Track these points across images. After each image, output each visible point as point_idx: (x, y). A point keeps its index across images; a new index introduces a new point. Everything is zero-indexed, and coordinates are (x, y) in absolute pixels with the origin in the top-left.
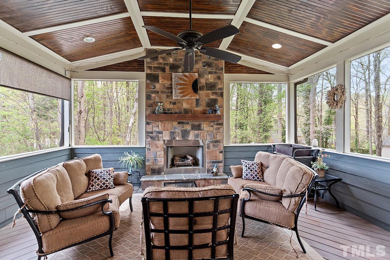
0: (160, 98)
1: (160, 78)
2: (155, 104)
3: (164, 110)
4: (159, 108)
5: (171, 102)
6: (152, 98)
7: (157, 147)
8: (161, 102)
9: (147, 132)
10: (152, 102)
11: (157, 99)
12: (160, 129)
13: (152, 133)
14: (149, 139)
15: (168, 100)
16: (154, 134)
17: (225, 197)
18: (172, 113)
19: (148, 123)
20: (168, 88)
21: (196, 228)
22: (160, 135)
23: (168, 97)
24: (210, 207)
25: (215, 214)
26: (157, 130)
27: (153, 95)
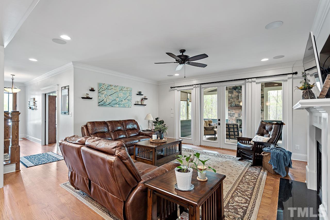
0: (234, 100)
1: (234, 92)
2: (232, 102)
3: (235, 105)
4: (233, 104)
5: (238, 102)
6: (231, 101)
7: (233, 119)
8: (234, 102)
9: (228, 114)
10: (230, 102)
11: (233, 101)
12: (234, 112)
13: (230, 114)
14: (230, 116)
15: (237, 101)
16: (231, 115)
17: (235, 125)
18: (239, 106)
19: (229, 110)
20: (237, 96)
21: (230, 131)
22: (234, 115)
23: (237, 99)
24: (232, 126)
25: (234, 128)
26: (233, 113)
27: (231, 99)
